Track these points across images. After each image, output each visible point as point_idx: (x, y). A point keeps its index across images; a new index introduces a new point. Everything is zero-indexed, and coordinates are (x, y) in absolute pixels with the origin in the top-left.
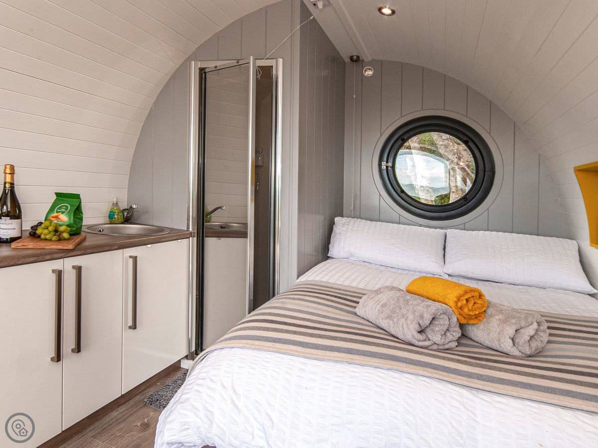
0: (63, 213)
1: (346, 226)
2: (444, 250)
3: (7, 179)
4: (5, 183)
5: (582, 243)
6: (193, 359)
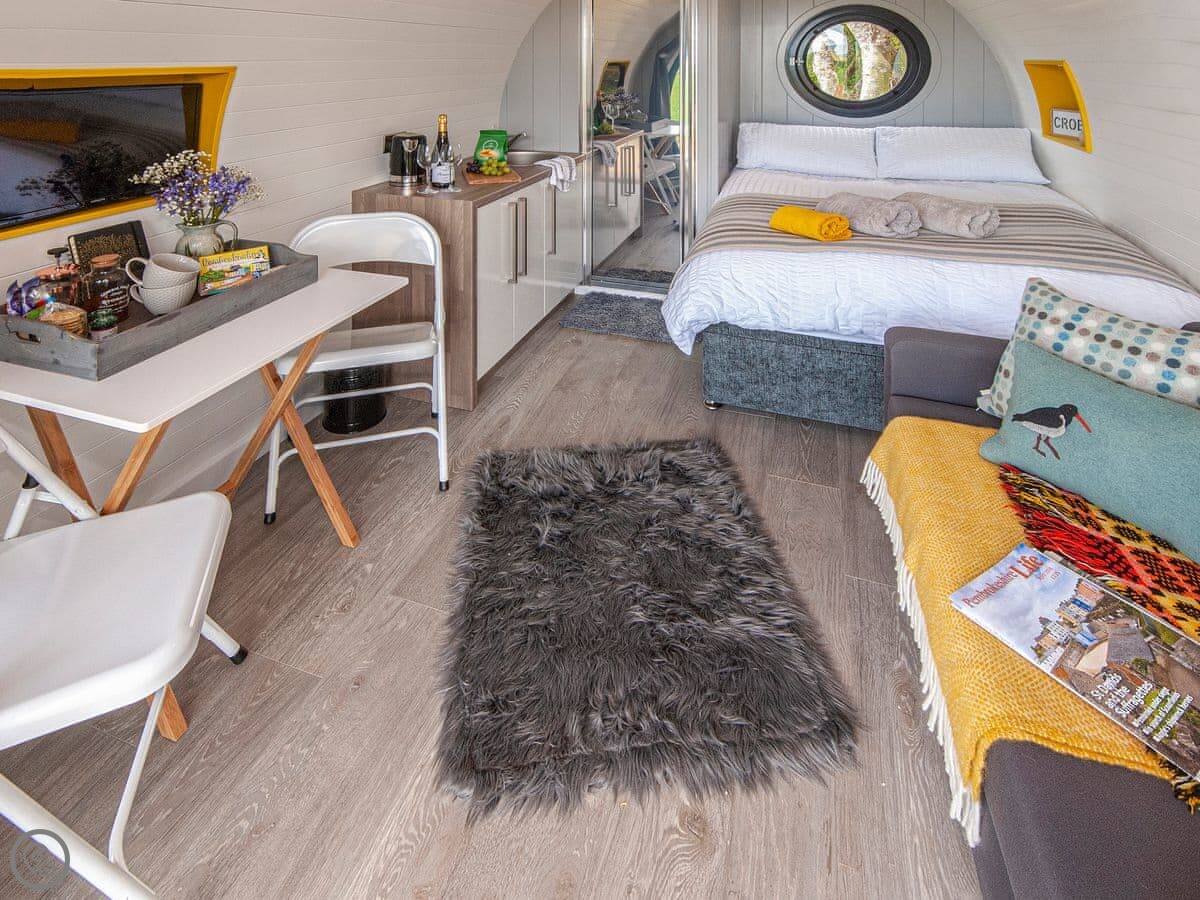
0: (492, 149)
1: (754, 132)
2: (875, 151)
3: (442, 129)
4: (440, 133)
5: (1034, 131)
6: (589, 284)
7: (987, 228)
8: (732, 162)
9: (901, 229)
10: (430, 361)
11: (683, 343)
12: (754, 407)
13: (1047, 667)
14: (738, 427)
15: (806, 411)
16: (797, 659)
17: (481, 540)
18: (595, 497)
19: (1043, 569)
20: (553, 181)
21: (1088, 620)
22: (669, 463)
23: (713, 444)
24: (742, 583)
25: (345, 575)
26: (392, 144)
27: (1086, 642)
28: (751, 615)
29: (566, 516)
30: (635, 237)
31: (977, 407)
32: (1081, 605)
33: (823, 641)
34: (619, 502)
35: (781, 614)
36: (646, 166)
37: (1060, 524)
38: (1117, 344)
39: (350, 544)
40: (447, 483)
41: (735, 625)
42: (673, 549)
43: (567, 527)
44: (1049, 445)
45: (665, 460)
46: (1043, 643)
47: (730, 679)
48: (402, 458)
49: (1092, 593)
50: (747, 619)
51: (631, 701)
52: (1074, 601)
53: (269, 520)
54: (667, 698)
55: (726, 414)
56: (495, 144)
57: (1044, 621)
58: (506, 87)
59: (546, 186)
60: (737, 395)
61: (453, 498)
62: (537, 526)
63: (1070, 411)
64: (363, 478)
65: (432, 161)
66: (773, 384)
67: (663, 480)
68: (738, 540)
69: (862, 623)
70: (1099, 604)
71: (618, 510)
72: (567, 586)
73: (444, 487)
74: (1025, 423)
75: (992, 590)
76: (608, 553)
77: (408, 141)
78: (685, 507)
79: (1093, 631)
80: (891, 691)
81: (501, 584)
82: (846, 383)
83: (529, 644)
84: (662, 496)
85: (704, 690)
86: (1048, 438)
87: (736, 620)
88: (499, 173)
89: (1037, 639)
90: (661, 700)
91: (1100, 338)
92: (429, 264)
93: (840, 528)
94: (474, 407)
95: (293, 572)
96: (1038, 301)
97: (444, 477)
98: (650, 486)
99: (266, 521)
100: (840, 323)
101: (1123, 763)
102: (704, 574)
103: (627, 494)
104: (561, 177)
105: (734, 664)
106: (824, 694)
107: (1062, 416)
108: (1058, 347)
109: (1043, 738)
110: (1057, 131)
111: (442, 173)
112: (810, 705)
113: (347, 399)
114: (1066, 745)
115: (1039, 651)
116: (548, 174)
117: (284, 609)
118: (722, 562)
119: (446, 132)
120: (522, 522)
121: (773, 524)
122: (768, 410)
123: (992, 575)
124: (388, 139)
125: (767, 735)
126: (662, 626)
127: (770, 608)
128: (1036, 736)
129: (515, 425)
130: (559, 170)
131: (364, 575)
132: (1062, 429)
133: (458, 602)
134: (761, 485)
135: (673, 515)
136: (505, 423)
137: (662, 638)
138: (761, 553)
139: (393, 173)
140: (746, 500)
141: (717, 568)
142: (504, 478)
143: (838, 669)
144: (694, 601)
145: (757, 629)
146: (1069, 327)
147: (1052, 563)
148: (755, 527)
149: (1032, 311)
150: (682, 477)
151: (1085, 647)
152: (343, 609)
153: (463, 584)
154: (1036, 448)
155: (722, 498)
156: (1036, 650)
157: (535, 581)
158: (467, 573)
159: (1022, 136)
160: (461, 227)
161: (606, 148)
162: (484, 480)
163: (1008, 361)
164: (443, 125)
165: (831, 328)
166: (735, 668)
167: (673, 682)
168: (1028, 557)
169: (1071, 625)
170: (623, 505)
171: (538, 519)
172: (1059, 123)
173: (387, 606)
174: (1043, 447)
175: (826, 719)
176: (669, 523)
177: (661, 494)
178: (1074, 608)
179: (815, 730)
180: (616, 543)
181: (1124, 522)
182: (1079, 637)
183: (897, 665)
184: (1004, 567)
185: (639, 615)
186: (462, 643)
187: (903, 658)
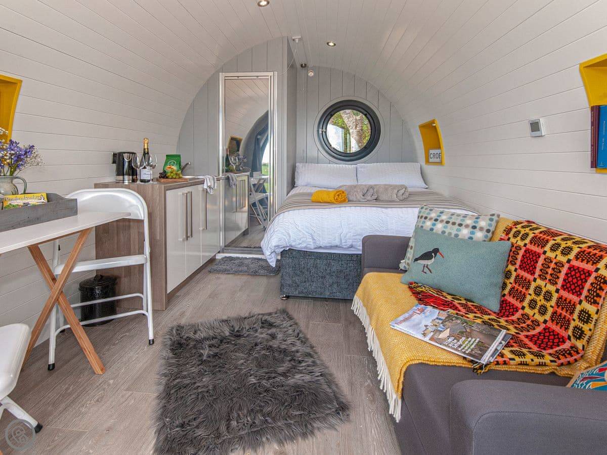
0: (173, 165)
1: (304, 168)
2: (357, 176)
3: (146, 147)
4: (145, 149)
5: (422, 164)
6: (223, 252)
7: (404, 196)
8: (292, 184)
9: (369, 198)
10: (142, 265)
11: (271, 260)
12: (303, 295)
13: (427, 339)
14: (296, 306)
15: (327, 294)
16: (325, 387)
17: (173, 361)
18: (230, 338)
19: (425, 311)
20: (205, 187)
21: (442, 323)
22: (266, 320)
23: (284, 311)
24: (300, 362)
25: (97, 386)
26: (118, 158)
27: (441, 329)
28: (304, 373)
29: (216, 346)
30: (245, 233)
31: (399, 268)
32: (440, 319)
33: (336, 380)
34: (242, 339)
35: (317, 370)
36: (251, 194)
37: (432, 296)
38: (454, 224)
39: (100, 372)
40: (153, 340)
41: (297, 379)
42: (267, 354)
43: (215, 350)
44: (428, 268)
45: (263, 319)
46: (426, 332)
47: (296, 397)
48: (128, 334)
49: (444, 315)
50: (302, 375)
51: (250, 414)
52: (437, 318)
53: (51, 368)
54: (267, 409)
55: (291, 301)
56: (174, 163)
57: (426, 326)
58: (180, 138)
59: (201, 189)
60: (296, 289)
61: (157, 347)
62: (202, 351)
63: (436, 251)
64: (105, 345)
65: (141, 166)
66: (312, 282)
67: (262, 327)
68: (299, 346)
69: (352, 371)
70: (446, 318)
71: (242, 341)
72: (218, 374)
73: (152, 342)
74: (419, 261)
75: (406, 320)
76: (237, 359)
77: (126, 154)
78: (273, 336)
79: (444, 326)
80: (364, 393)
81: (184, 377)
82: (344, 277)
83: (199, 399)
84: (262, 335)
85: (284, 403)
86: (427, 265)
87: (298, 376)
88: (177, 177)
89: (423, 331)
90: (264, 411)
91: (448, 222)
92: (140, 218)
93: (342, 338)
94: (166, 309)
95: (67, 389)
96: (424, 212)
97: (151, 337)
98: (256, 331)
99: (49, 369)
100: (343, 242)
101: (455, 364)
102: (283, 361)
103: (245, 335)
104: (209, 185)
105: (297, 392)
106: (337, 398)
107: (433, 254)
108: (432, 229)
109: (426, 360)
110: (431, 160)
111: (146, 174)
112: (331, 402)
113: (95, 304)
114: (434, 361)
115: (424, 335)
116: (202, 182)
117: (63, 406)
118: (291, 356)
119: (148, 149)
120: (194, 351)
121: (313, 340)
122: (310, 296)
123: (407, 315)
124: (115, 155)
125: (312, 416)
126: (264, 382)
127: (313, 370)
128: (424, 360)
129: (188, 314)
130: (208, 180)
131: (109, 385)
132: (433, 259)
133: (161, 388)
134: (307, 327)
135: (267, 340)
136: (182, 314)
137: (263, 387)
138: (308, 350)
139: (118, 174)
140: (301, 331)
141: (289, 358)
142: (183, 334)
143: (342, 389)
144: (279, 372)
145: (308, 378)
146: (436, 220)
147: (429, 308)
148: (304, 341)
149: (422, 217)
150: (271, 325)
151: (441, 331)
152: (98, 401)
153: (164, 381)
154: (423, 271)
155: (290, 332)
156: (423, 334)
157: (201, 374)
158: (165, 375)
159: (417, 165)
160: (158, 201)
161: (231, 176)
162: (173, 336)
163: (411, 244)
164: (146, 145)
165: (338, 244)
166: (298, 393)
167: (270, 402)
168: (420, 308)
169: (436, 326)
170: (244, 340)
171: (203, 349)
172: (432, 156)
173: (122, 396)
174: (426, 269)
175: (337, 406)
176: (266, 344)
177: (262, 333)
178: (438, 321)
179: (333, 411)
180: (242, 355)
181: (455, 296)
182: (439, 329)
183: (366, 384)
184: (411, 312)
185: (253, 380)
186: (165, 403)
187: (369, 381)
